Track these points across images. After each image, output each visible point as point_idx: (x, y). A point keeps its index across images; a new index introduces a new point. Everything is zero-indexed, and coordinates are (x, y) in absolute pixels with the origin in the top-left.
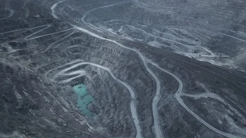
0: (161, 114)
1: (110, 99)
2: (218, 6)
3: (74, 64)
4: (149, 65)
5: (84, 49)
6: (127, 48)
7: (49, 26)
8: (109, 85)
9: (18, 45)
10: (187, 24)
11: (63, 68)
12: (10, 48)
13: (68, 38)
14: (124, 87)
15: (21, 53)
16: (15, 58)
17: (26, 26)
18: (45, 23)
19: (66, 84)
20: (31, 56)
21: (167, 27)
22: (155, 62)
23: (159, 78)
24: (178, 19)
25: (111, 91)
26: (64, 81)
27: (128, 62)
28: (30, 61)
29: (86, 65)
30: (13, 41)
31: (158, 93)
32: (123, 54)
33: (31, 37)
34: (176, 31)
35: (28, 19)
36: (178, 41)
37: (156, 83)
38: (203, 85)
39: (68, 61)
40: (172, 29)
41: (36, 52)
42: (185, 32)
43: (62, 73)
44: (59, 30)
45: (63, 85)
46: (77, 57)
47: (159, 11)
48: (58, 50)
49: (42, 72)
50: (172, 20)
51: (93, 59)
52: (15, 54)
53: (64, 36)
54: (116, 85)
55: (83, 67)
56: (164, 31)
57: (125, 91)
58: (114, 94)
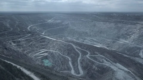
0: (81, 63)
1: (60, 62)
2: (110, 27)
3: (42, 51)
4: (77, 48)
5: (47, 45)
6: (67, 43)
7: (30, 35)
8: (59, 58)
9: (16, 42)
10: (96, 36)
11: (37, 53)
12: (13, 43)
13: (39, 40)
14: (66, 57)
15: (17, 45)
16: (15, 47)
17: (19, 34)
18: (27, 34)
19: (39, 58)
20: (22, 47)
21: (86, 38)
22: (79, 47)
23: (81, 52)
24: (91, 34)
25: (60, 59)
26: (38, 58)
27: (67, 48)
28: (22, 49)
29: (48, 51)
30: (14, 40)
31: (80, 57)
32: (65, 45)
33: (22, 39)
34: (90, 39)
35: (20, 31)
36: (92, 44)
37: (79, 54)
38: (97, 53)
39: (39, 50)
40: (89, 38)
41: (25, 45)
42: (95, 40)
43: (37, 54)
44: (34, 37)
45: (38, 59)
46: (43, 48)
47: (82, 30)
48: (34, 45)
49: (28, 54)
50: (89, 34)
51: (51, 49)
52: (15, 46)
53: (37, 39)
54: (62, 57)
55: (46, 52)
56: (85, 39)
57: (67, 59)
58: (62, 60)
